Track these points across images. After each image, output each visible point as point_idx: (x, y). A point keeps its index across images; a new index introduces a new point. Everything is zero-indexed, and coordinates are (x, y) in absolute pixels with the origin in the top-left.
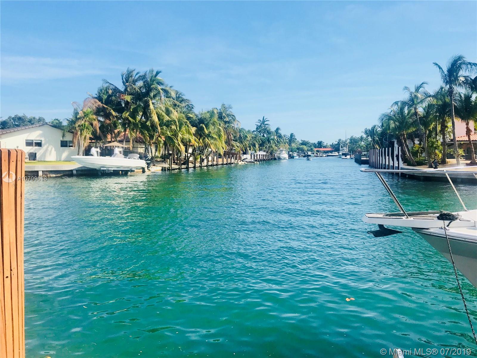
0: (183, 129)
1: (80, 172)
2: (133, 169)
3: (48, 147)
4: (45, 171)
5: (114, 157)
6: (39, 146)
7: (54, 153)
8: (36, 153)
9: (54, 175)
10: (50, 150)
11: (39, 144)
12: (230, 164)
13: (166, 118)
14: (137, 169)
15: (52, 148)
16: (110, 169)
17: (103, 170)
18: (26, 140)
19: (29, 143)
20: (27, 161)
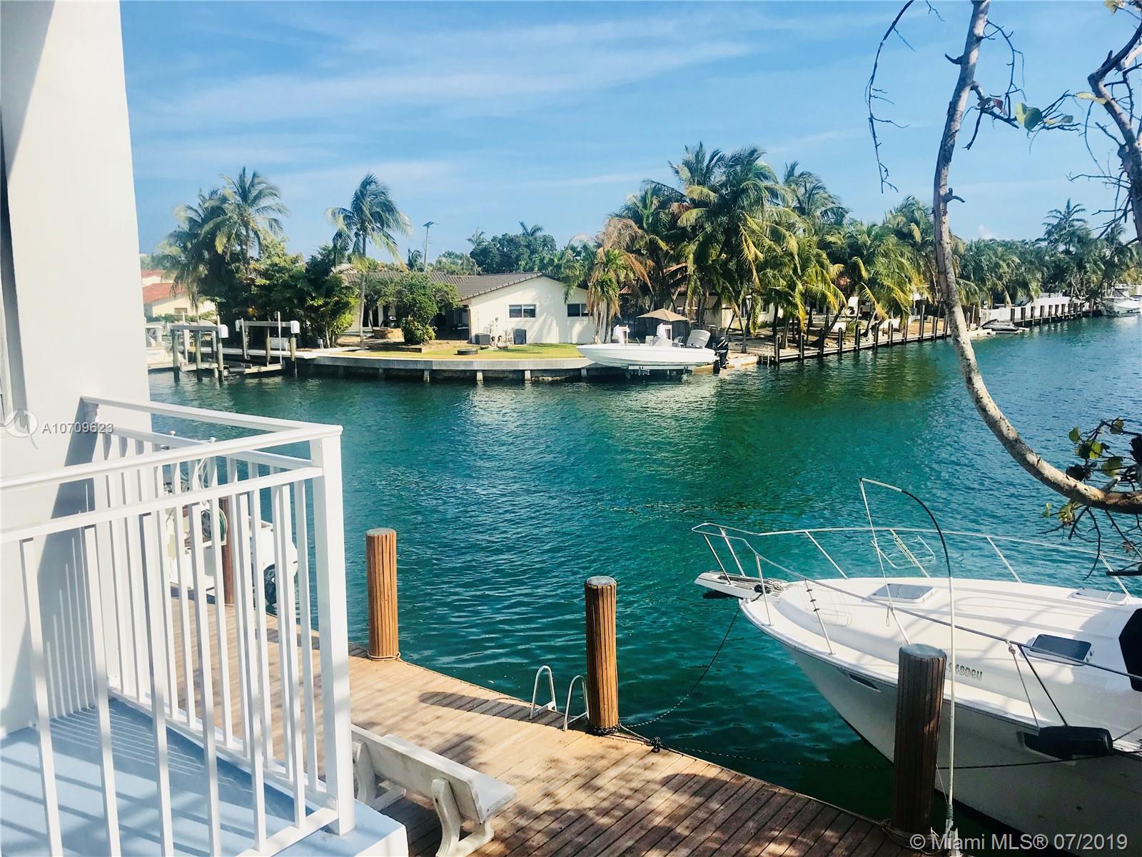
0: (811, 270)
2: (690, 368)
3: (546, 318)
4: (535, 370)
6: (530, 317)
7: (556, 328)
8: (526, 330)
9: (550, 379)
10: (549, 324)
11: (531, 313)
12: (942, 337)
14: (697, 366)
15: (552, 321)
16: (645, 368)
17: (633, 371)
18: (510, 306)
19: (515, 312)
20: (511, 345)
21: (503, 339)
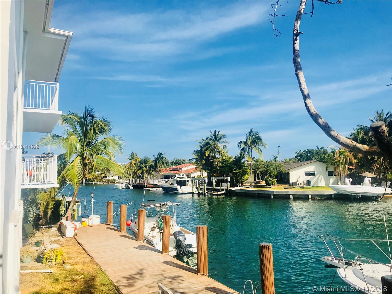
1: (337, 196)
3: (319, 176)
6: (313, 176)
7: (323, 180)
8: (311, 181)
9: (319, 198)
10: (321, 178)
16: (359, 195)
17: (354, 196)
18: (305, 172)
19: (307, 174)
20: (305, 186)
21: (302, 184)
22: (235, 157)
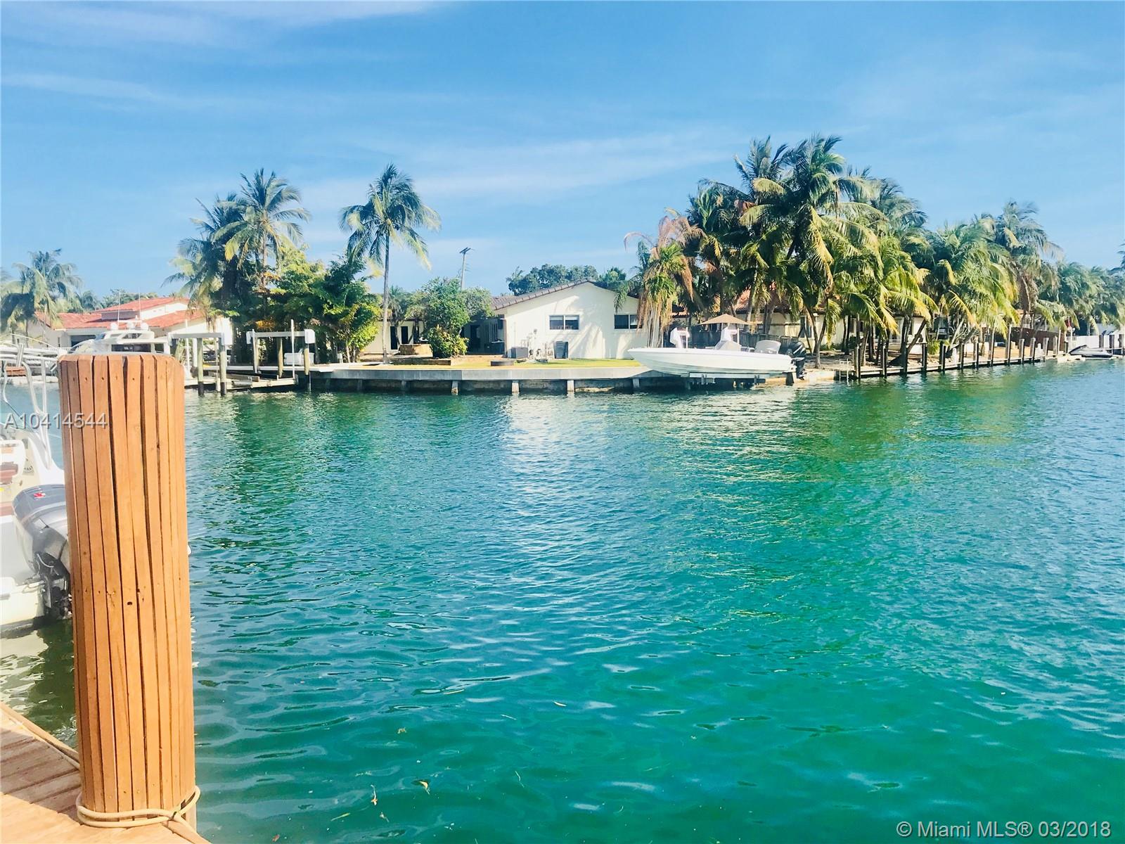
0: (894, 274)
1: (648, 384)
2: (762, 377)
3: (590, 330)
4: (578, 380)
5: (719, 348)
6: (573, 328)
7: (601, 341)
8: (567, 343)
9: (597, 390)
10: (594, 336)
11: (573, 324)
12: (1029, 362)
13: (850, 251)
14: (771, 375)
15: (598, 332)
16: (709, 376)
17: (695, 379)
18: (551, 316)
19: (556, 323)
20: (551, 359)
21: (542, 352)
22: (331, 264)
